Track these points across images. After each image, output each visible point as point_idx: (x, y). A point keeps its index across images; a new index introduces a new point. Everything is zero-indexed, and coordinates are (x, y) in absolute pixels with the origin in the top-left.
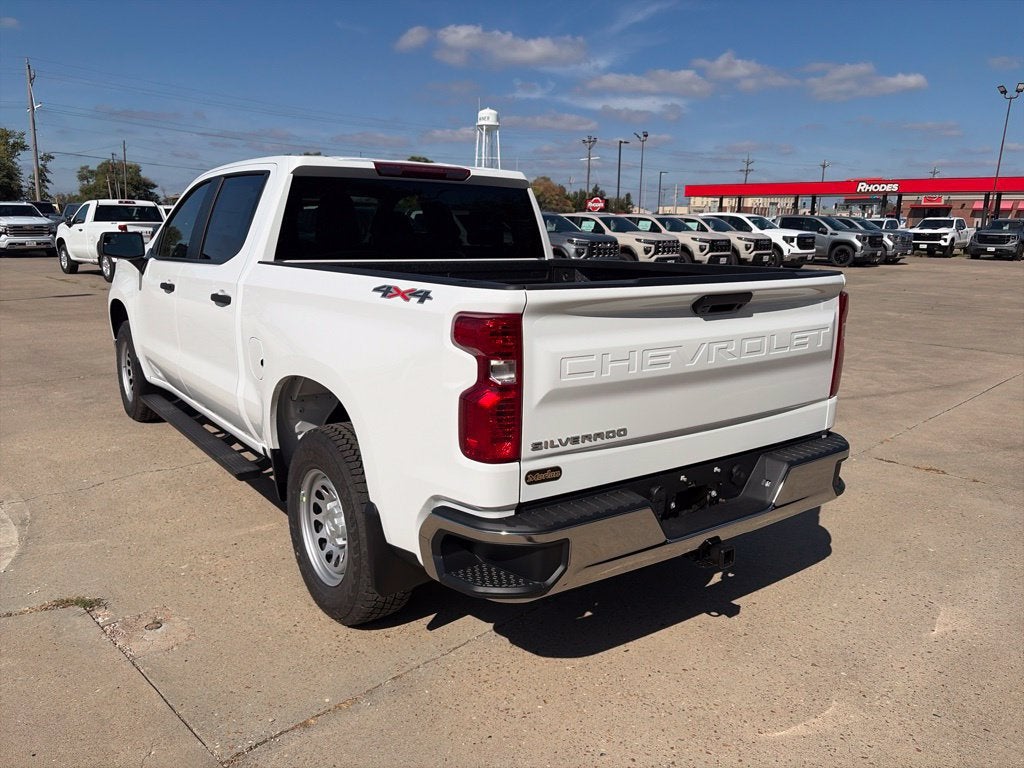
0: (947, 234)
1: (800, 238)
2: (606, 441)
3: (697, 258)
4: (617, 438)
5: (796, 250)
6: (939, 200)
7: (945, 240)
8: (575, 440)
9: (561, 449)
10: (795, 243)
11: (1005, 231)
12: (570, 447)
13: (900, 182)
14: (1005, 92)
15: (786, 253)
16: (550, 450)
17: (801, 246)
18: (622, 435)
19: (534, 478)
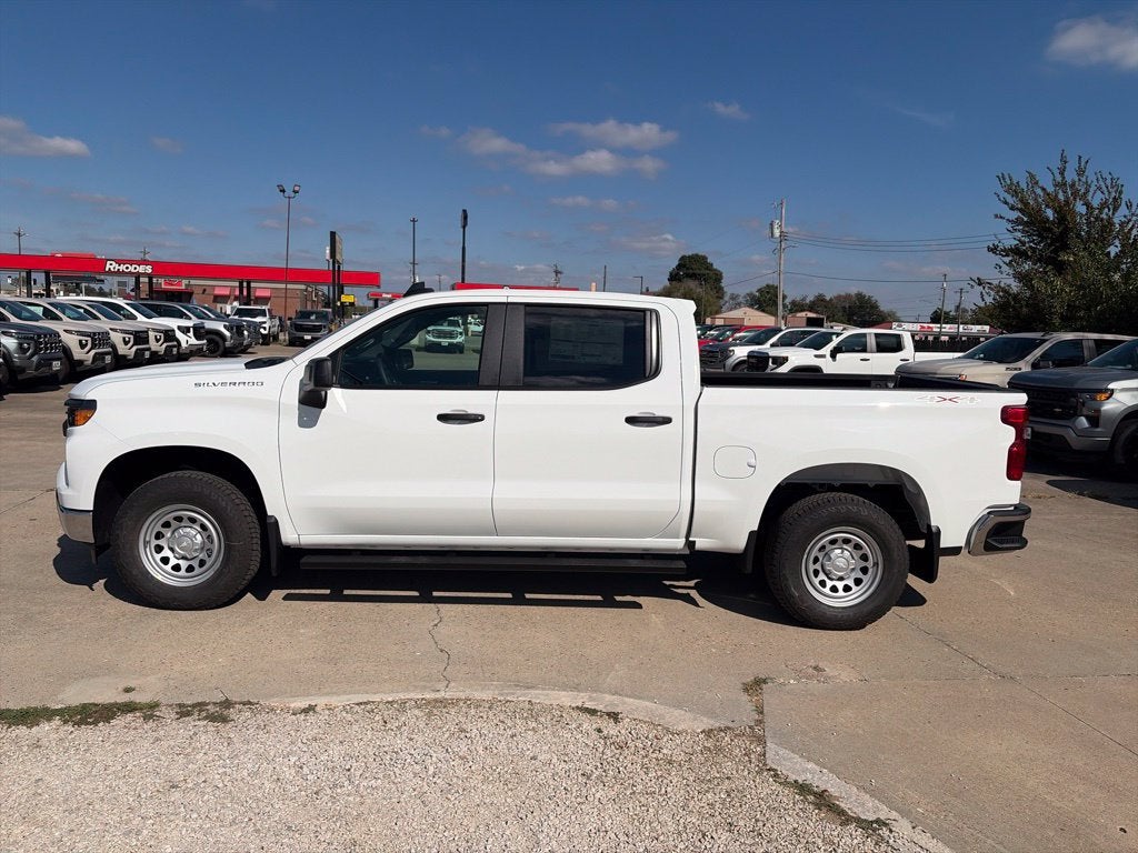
0: (265, 323)
1: (195, 327)
3: (121, 352)
5: (193, 341)
6: (179, 284)
7: (265, 328)
10: (191, 334)
11: (312, 321)
13: (152, 264)
14: (283, 191)
15: (184, 345)
17: (197, 337)
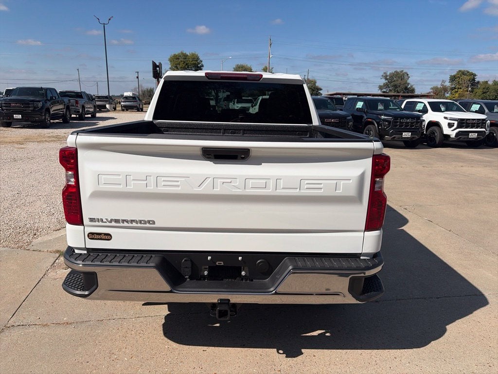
2: (139, 225)
4: (148, 225)
8: (117, 221)
9: (108, 224)
12: (113, 224)
16: (101, 224)
18: (151, 224)
19: (93, 236)
